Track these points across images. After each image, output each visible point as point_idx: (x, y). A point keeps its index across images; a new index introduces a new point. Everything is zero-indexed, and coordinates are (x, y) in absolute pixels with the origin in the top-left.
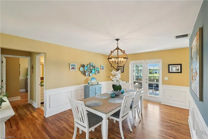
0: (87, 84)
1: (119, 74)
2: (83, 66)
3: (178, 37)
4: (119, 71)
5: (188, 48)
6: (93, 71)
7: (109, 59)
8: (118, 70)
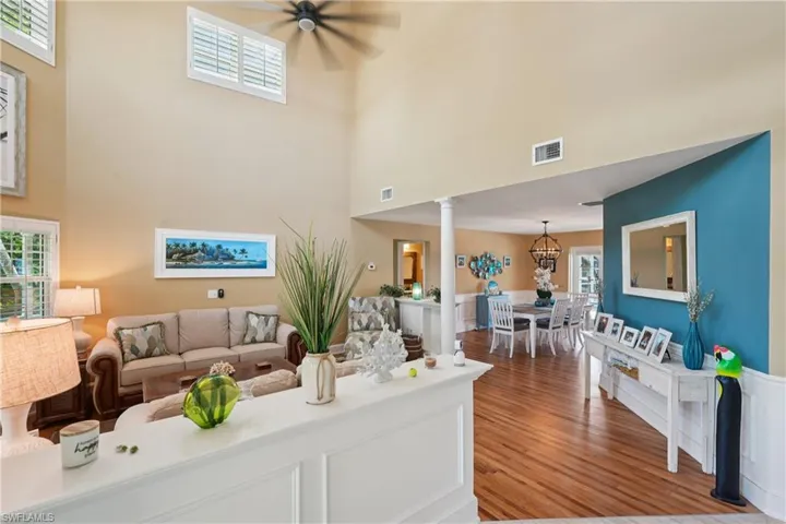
0: (483, 294)
1: (547, 274)
2: (475, 259)
3: (586, 204)
4: (548, 270)
5: (599, 231)
6: (491, 269)
7: (531, 251)
8: (546, 268)
